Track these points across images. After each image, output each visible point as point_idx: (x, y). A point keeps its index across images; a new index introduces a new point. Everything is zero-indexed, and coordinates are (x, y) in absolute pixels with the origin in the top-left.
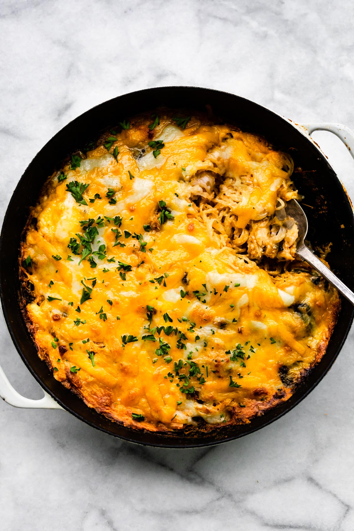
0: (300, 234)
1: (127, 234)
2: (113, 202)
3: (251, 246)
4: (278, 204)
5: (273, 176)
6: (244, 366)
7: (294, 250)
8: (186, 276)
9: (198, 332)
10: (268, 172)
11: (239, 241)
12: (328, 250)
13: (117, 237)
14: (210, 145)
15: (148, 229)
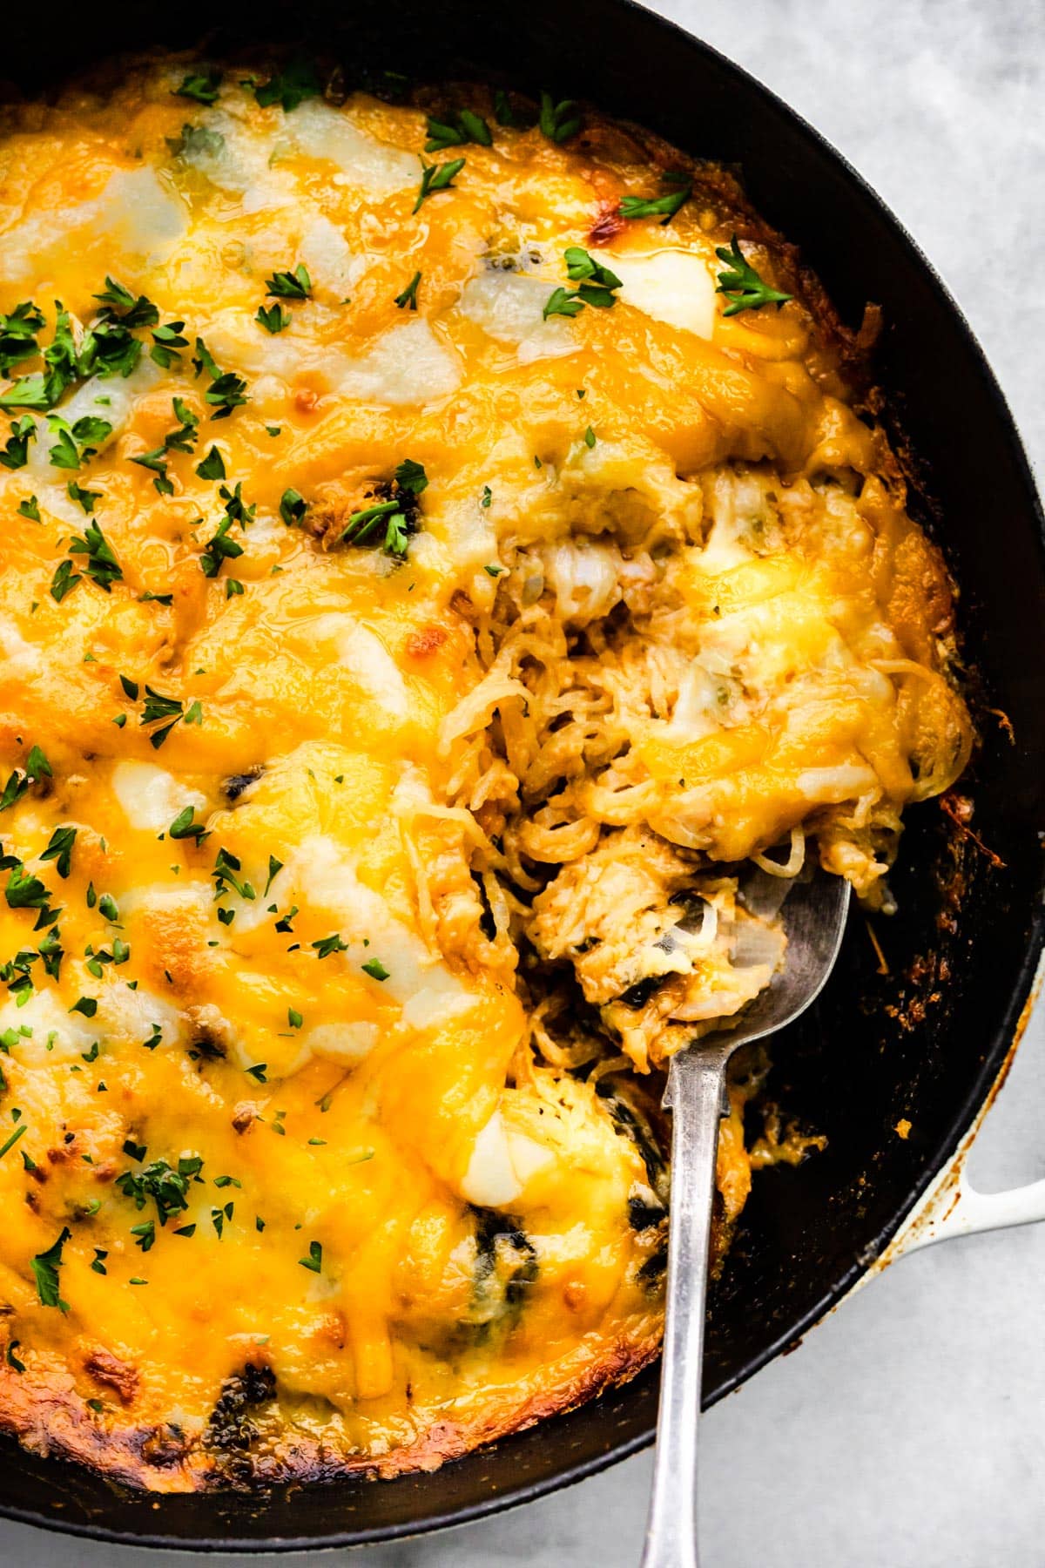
0: (753, 1011)
1: (213, 467)
2: (272, 321)
3: (559, 893)
4: (780, 852)
5: (852, 743)
6: (146, 1240)
7: (674, 1043)
8: (249, 778)
9: (111, 991)
10: (849, 713)
11: (541, 839)
12: (794, 1152)
13: (174, 442)
14: (756, 449)
15: (293, 511)
